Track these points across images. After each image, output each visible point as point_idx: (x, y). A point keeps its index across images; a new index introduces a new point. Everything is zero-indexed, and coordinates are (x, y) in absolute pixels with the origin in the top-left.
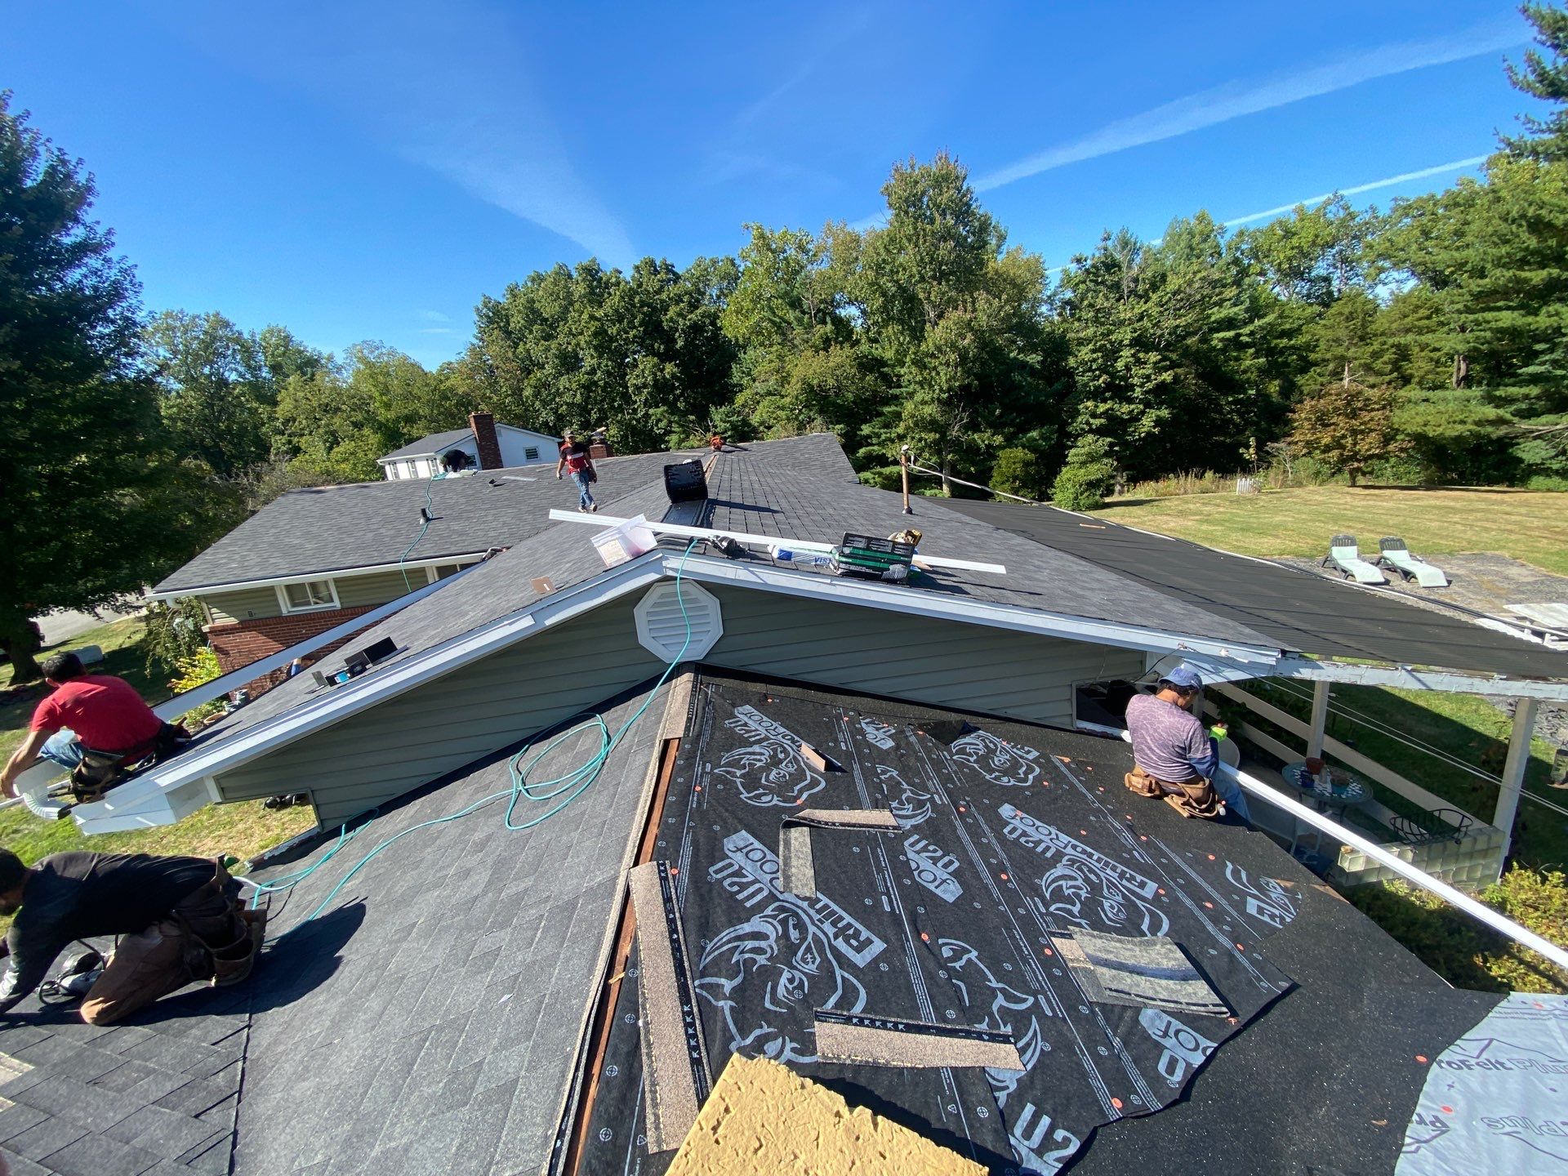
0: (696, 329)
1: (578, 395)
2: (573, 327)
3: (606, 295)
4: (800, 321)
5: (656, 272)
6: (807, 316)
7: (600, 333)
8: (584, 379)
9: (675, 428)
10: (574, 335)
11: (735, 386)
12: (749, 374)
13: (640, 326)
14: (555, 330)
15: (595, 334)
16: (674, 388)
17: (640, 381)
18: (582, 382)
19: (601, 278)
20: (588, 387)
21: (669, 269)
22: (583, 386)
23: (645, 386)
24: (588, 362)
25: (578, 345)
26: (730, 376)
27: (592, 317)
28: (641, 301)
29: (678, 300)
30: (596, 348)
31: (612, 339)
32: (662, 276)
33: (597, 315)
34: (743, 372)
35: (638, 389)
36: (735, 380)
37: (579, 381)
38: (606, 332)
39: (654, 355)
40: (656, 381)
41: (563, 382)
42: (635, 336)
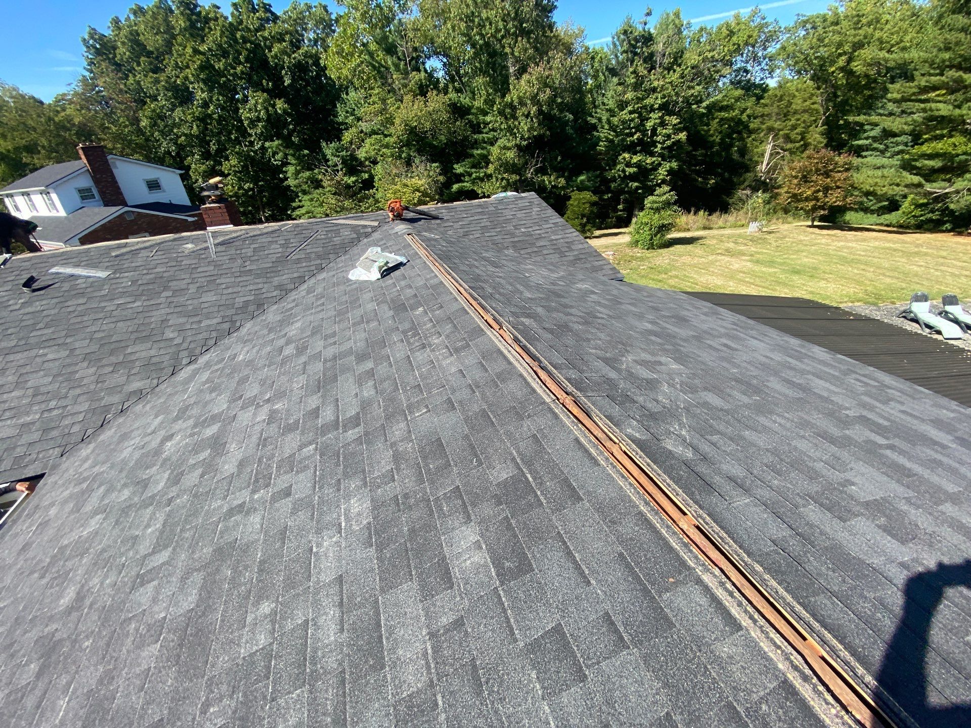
0: (300, 69)
1: (195, 127)
2: (179, 60)
3: (207, 30)
4: (397, 68)
6: (402, 63)
7: (206, 67)
8: (198, 111)
9: (291, 159)
10: (181, 69)
11: (342, 123)
12: (352, 114)
13: (246, 62)
14: (161, 62)
15: (202, 68)
16: (286, 124)
17: (253, 115)
18: (197, 114)
19: (200, 12)
20: (204, 120)
22: (198, 119)
23: (259, 119)
24: (200, 95)
25: (186, 78)
26: (336, 116)
27: (196, 51)
28: (243, 37)
29: (280, 38)
30: (204, 81)
31: (220, 73)
33: (201, 49)
34: (347, 112)
35: (253, 123)
36: (340, 119)
37: (193, 113)
38: (213, 67)
39: (264, 91)
40: (269, 116)
41: (178, 113)
42: (242, 72)
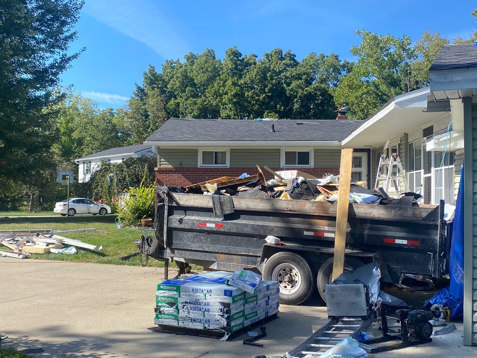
5: (282, 59)
13: (269, 92)
21: (292, 57)
29: (299, 77)
32: (287, 61)
